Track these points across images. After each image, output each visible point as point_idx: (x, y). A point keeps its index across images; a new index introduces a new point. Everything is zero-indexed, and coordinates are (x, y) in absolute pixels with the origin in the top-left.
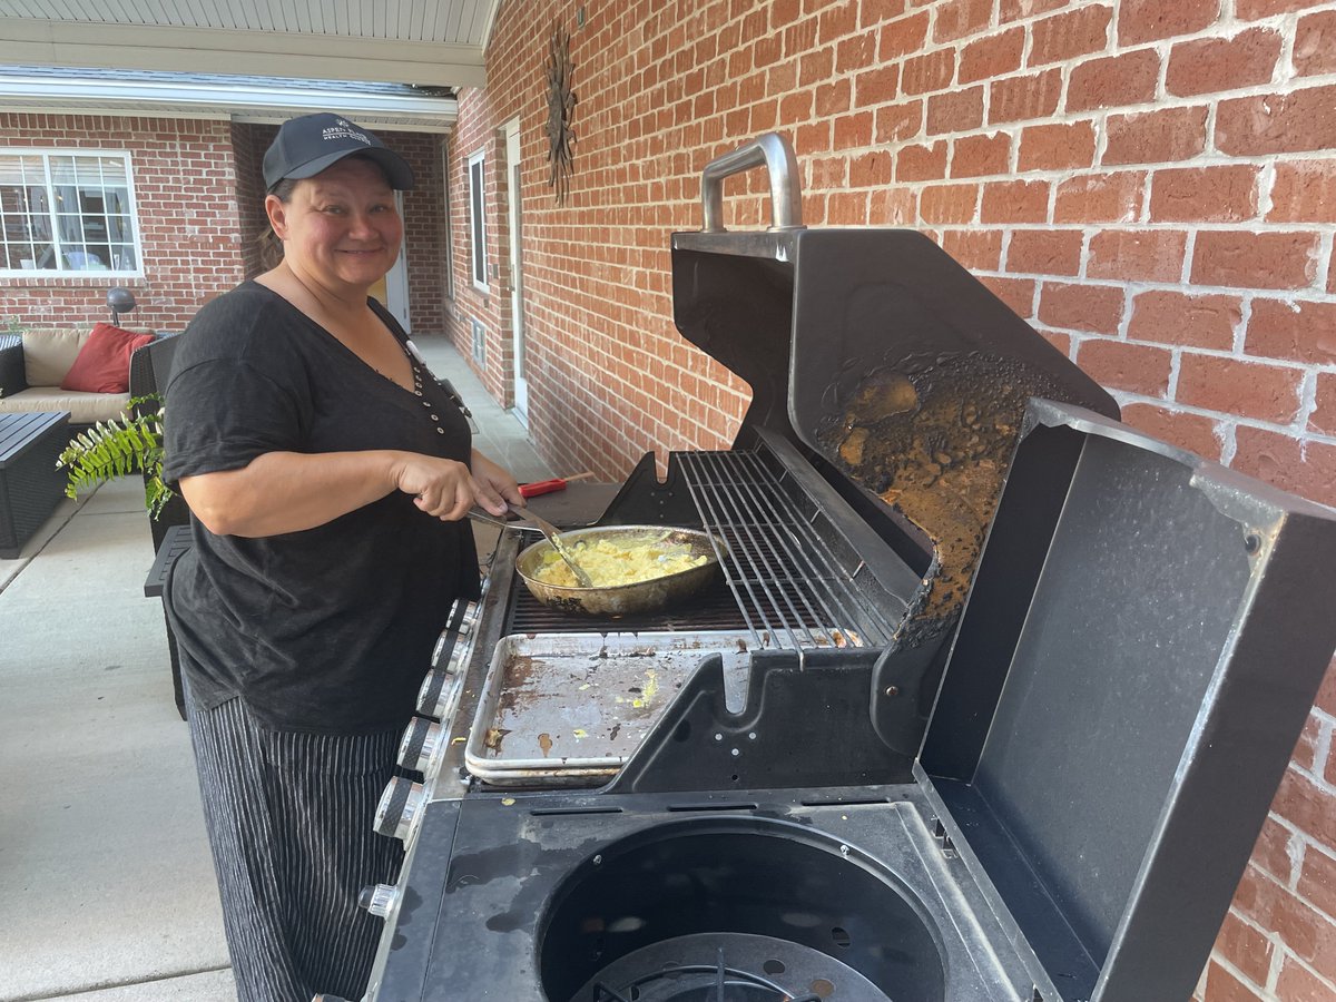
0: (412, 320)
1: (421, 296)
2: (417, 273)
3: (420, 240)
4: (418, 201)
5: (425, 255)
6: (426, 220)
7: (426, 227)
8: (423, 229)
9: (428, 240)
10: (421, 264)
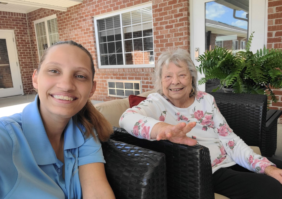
0: (24, 89)
1: (27, 80)
2: (25, 71)
3: (25, 58)
4: (23, 43)
5: (28, 64)
6: (27, 50)
7: (27, 53)
8: (26, 54)
9: (28, 58)
10: (27, 68)
